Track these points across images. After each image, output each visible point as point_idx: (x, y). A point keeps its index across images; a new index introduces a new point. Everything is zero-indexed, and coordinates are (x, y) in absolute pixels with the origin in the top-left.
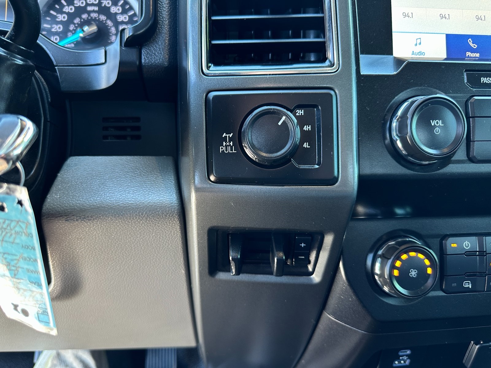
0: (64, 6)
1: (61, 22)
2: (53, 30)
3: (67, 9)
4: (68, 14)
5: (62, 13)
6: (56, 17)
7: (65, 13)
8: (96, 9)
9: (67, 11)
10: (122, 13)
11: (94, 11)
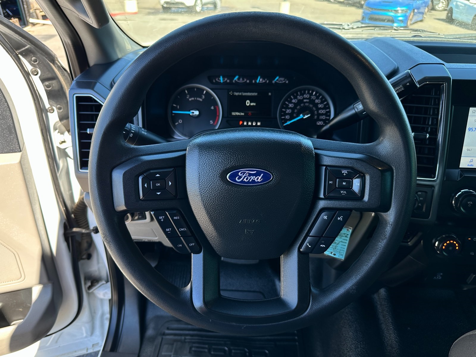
0: (292, 99)
1: (291, 108)
2: (287, 112)
3: (293, 101)
4: (294, 103)
5: (291, 103)
6: (288, 105)
7: (292, 103)
8: (308, 101)
9: (293, 102)
10: (321, 103)
11: (307, 102)
